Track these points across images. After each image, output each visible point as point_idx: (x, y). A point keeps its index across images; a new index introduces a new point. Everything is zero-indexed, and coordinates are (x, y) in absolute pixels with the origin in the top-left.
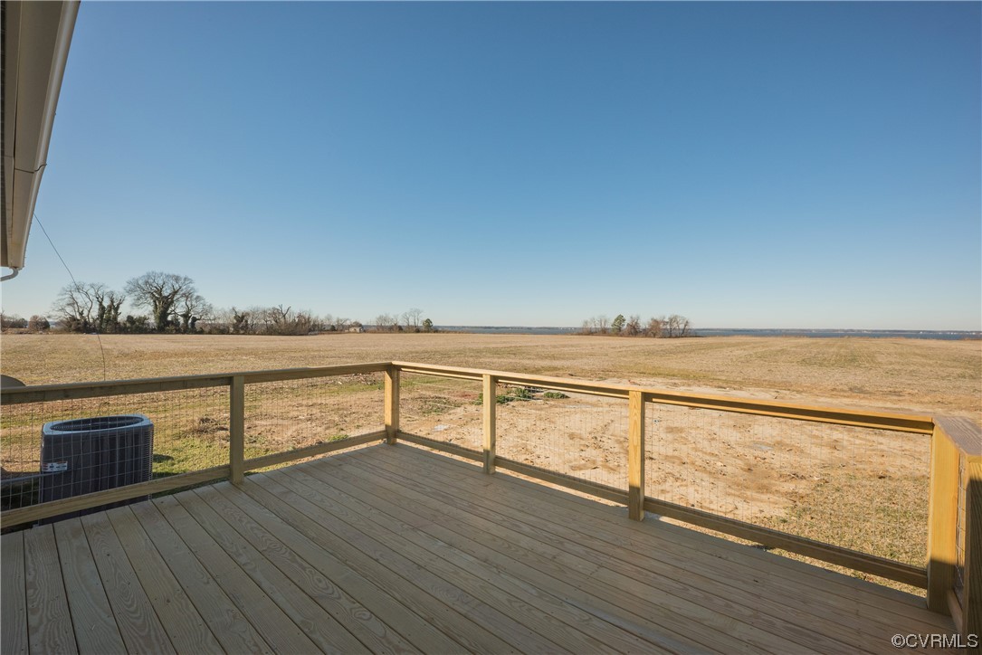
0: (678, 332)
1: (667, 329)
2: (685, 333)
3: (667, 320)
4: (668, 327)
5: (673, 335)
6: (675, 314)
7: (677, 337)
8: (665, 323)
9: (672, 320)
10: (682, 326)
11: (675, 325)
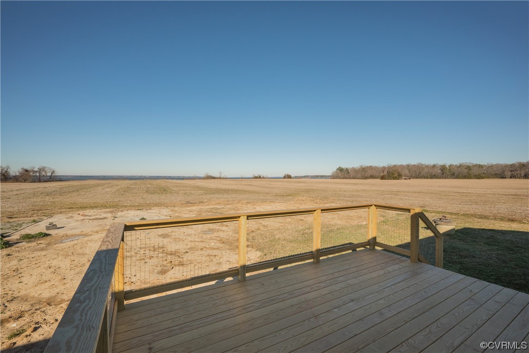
0: (46, 178)
1: (36, 176)
2: (53, 179)
3: (36, 169)
4: (38, 174)
5: (42, 180)
6: (43, 165)
7: (45, 181)
8: (34, 172)
9: (40, 170)
10: (49, 174)
11: (43, 173)
